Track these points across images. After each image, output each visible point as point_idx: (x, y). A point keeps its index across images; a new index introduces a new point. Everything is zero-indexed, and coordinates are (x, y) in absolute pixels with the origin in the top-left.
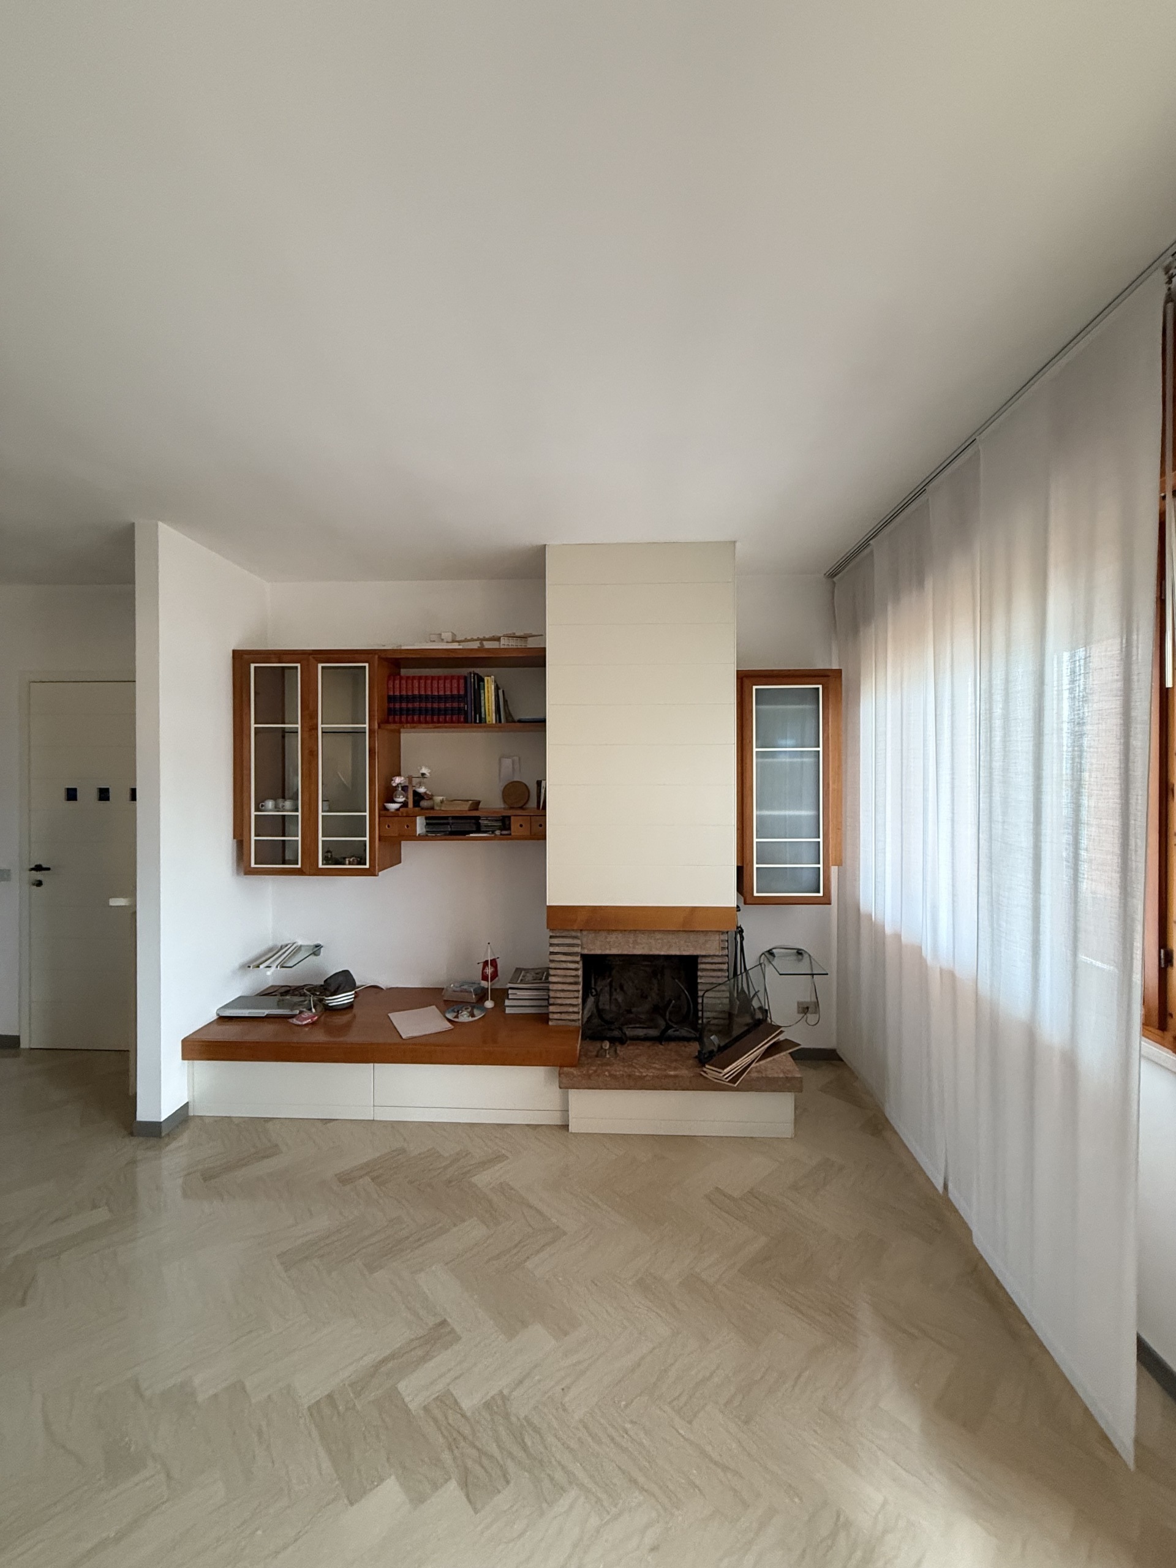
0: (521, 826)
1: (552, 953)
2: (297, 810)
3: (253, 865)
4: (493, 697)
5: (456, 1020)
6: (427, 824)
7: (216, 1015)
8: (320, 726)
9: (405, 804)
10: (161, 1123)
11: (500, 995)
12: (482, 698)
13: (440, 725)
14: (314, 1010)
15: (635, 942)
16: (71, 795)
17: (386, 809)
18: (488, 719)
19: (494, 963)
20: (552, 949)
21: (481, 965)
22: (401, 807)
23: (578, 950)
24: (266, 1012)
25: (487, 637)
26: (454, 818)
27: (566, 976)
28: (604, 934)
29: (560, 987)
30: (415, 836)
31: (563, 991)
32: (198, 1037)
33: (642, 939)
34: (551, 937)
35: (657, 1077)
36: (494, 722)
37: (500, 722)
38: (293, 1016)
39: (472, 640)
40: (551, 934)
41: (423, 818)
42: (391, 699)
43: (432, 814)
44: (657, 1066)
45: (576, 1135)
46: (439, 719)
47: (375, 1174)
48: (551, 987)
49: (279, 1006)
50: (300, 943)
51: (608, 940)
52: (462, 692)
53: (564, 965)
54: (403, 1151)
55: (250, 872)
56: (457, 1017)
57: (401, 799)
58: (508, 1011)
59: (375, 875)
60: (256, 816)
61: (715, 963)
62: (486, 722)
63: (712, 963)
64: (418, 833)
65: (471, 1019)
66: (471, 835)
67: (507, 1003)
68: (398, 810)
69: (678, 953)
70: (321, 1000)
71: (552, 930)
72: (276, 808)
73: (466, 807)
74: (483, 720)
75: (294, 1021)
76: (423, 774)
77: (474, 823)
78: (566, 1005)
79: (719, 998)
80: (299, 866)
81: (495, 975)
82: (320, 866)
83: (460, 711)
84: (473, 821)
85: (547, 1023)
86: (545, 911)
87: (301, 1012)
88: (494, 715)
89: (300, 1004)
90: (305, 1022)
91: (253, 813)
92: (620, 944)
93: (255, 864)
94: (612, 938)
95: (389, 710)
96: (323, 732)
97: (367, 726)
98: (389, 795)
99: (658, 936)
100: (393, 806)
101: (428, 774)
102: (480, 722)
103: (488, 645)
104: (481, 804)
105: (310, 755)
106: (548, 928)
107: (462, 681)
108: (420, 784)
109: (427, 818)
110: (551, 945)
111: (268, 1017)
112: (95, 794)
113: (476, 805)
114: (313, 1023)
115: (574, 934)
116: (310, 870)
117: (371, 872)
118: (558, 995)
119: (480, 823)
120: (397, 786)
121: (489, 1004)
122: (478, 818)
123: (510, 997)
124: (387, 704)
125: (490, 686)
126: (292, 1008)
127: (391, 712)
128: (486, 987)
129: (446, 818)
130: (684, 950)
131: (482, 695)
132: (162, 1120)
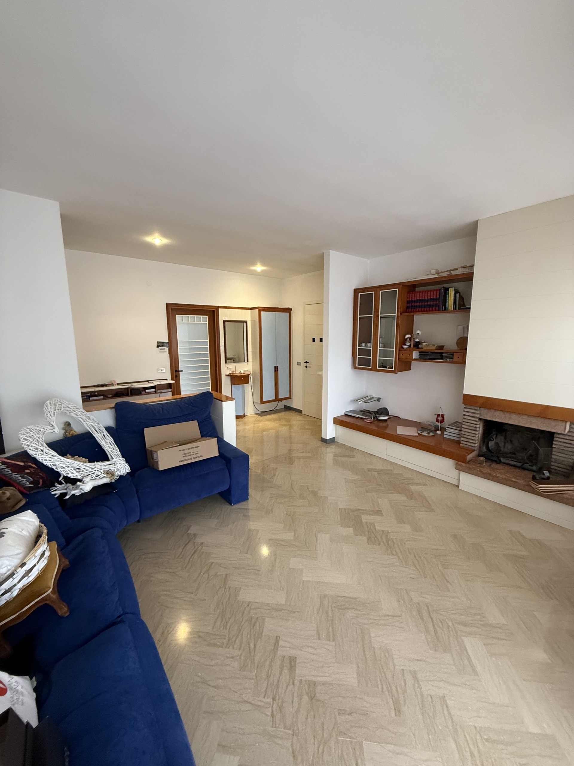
0: (459, 357)
1: (464, 415)
2: (371, 347)
3: (357, 366)
4: (453, 298)
5: (421, 434)
6: (420, 355)
7: (344, 413)
8: (380, 315)
9: (410, 346)
10: (327, 440)
11: (443, 429)
12: (447, 299)
13: (425, 312)
14: (373, 419)
15: (510, 418)
16: (314, 340)
17: (403, 348)
18: (449, 308)
19: (442, 416)
20: (464, 413)
21: (437, 415)
22: (409, 347)
23: (478, 416)
24: (358, 416)
25: (452, 269)
26: (431, 352)
27: (470, 426)
28: (492, 411)
29: (467, 430)
30: (412, 359)
31: (468, 432)
32: (338, 418)
33: (514, 416)
34: (465, 408)
35: (505, 479)
36: (452, 309)
37: (456, 309)
38: (365, 419)
39: (445, 272)
40: (465, 406)
41: (418, 352)
42: (408, 302)
43: (421, 350)
44: (508, 475)
45: (460, 489)
46: (427, 309)
47: (379, 472)
48: (462, 429)
49: (363, 415)
50: (374, 396)
51: (495, 414)
52: (438, 297)
53: (469, 421)
54: (391, 470)
55: (356, 368)
56: (422, 433)
57: (409, 344)
58: (445, 436)
59: (396, 373)
60: (359, 349)
61: (566, 439)
62: (448, 310)
63: (564, 439)
64: (414, 358)
65: (427, 435)
66: (435, 360)
67: (445, 433)
68: (407, 348)
69: (536, 428)
70: (376, 417)
71: (465, 405)
72: (366, 346)
73: (434, 348)
74: (447, 309)
75: (365, 420)
76: (418, 334)
77: (441, 356)
78: (469, 439)
79: (566, 458)
80: (371, 367)
81: (443, 421)
82: (378, 368)
83: (436, 305)
84: (440, 354)
85: (460, 445)
86: (462, 396)
87: (368, 418)
88: (453, 306)
89: (369, 416)
90: (368, 421)
91: (358, 348)
92: (501, 417)
93: (358, 365)
94: (498, 413)
95: (407, 307)
96: (381, 318)
97: (396, 314)
98: (404, 342)
99: (525, 417)
100: (405, 347)
101: (420, 334)
102: (445, 309)
103: (454, 273)
104: (445, 347)
105: (376, 326)
106: (463, 403)
107: (438, 292)
108: (417, 338)
109: (419, 352)
110: (465, 411)
111: (358, 417)
112: (319, 340)
113: (442, 347)
114: (371, 422)
115: (476, 408)
116: (374, 369)
117: (394, 372)
118: (466, 433)
119: (443, 355)
120: (407, 338)
121: (439, 432)
122: (442, 353)
123: (447, 431)
124: (406, 304)
125: (451, 293)
126: (366, 416)
127: (408, 307)
128: (438, 425)
129: (428, 352)
130: (541, 427)
131: (447, 297)
132: (328, 439)
